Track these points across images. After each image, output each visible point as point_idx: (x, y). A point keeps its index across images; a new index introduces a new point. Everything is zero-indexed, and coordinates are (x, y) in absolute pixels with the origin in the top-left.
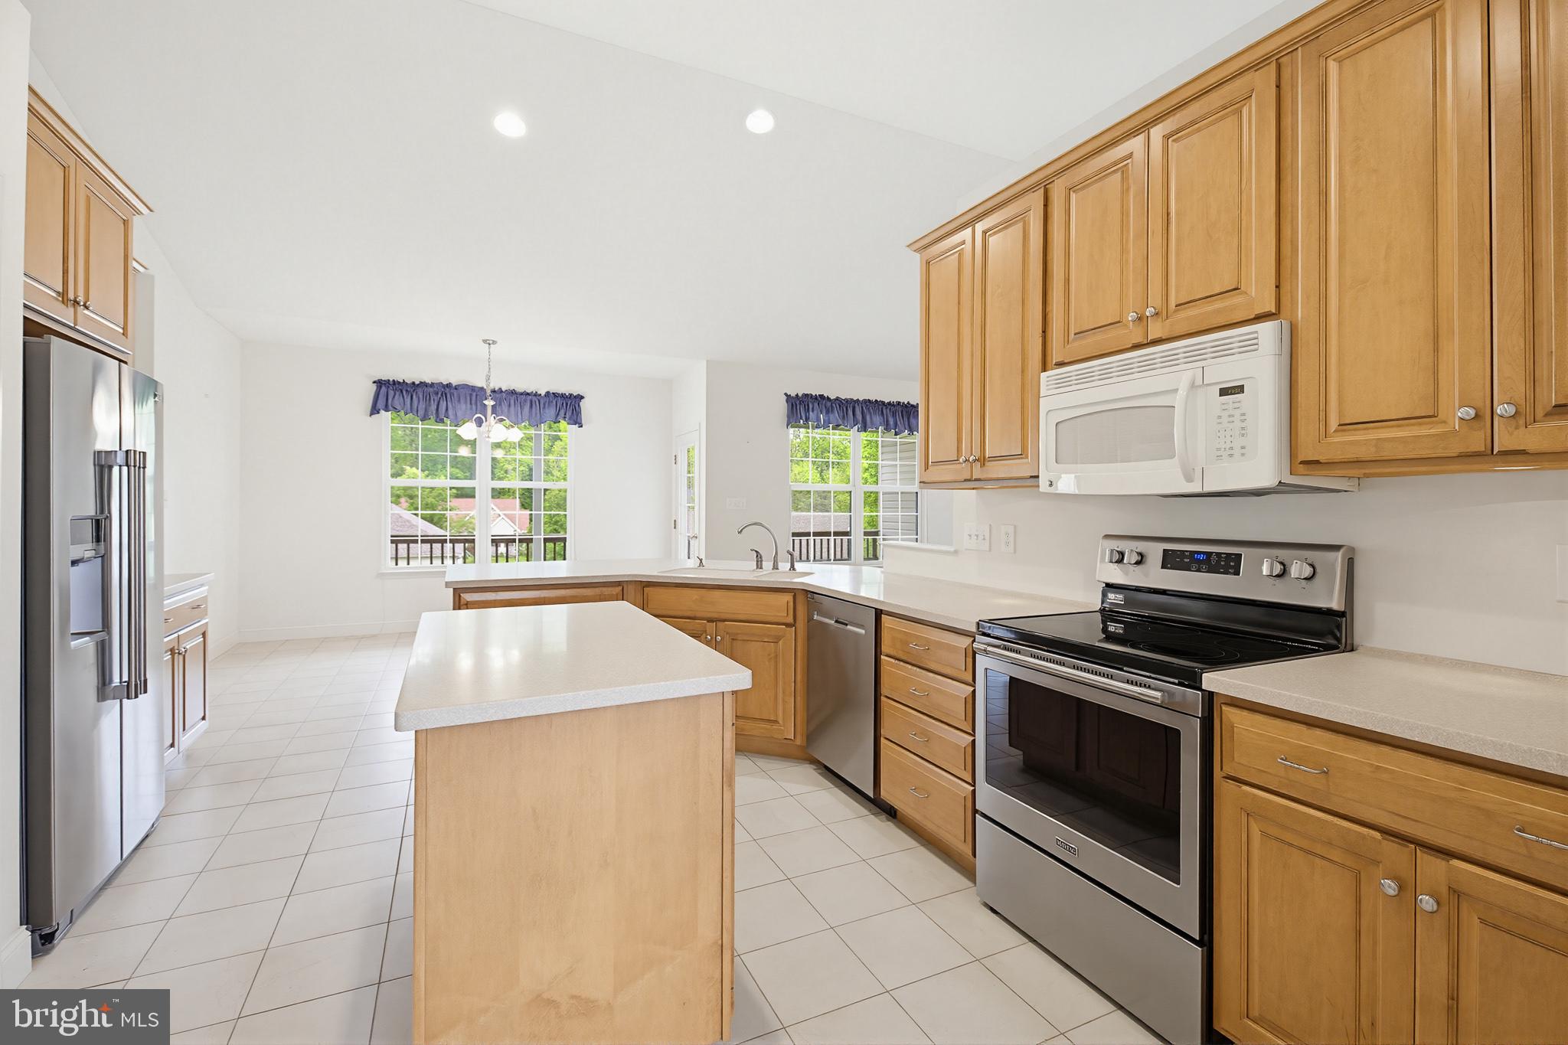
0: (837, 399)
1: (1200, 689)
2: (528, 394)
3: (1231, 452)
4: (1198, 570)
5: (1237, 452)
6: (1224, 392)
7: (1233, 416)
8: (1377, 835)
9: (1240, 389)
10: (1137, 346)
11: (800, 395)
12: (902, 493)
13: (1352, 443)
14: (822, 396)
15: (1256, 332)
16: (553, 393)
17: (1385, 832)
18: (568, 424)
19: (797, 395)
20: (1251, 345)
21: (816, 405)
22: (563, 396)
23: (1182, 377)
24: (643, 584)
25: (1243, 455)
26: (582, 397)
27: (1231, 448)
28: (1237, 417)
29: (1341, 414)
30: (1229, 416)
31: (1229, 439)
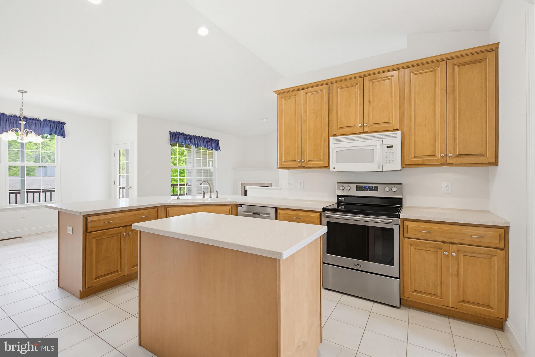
0: (188, 135)
1: (399, 218)
2: (33, 119)
3: (390, 161)
4: (367, 191)
5: (391, 161)
6: (387, 147)
7: (390, 153)
8: (442, 243)
9: (392, 146)
10: (360, 133)
11: (175, 132)
12: (203, 170)
13: (417, 160)
14: (183, 133)
15: (397, 133)
16: (49, 120)
17: (444, 242)
18: (58, 136)
19: (174, 132)
20: (395, 136)
21: (181, 136)
22: (54, 122)
23: (378, 142)
24: (165, 207)
25: (393, 162)
26: (65, 124)
27: (390, 160)
28: (391, 153)
29: (415, 154)
30: (389, 153)
31: (389, 158)
